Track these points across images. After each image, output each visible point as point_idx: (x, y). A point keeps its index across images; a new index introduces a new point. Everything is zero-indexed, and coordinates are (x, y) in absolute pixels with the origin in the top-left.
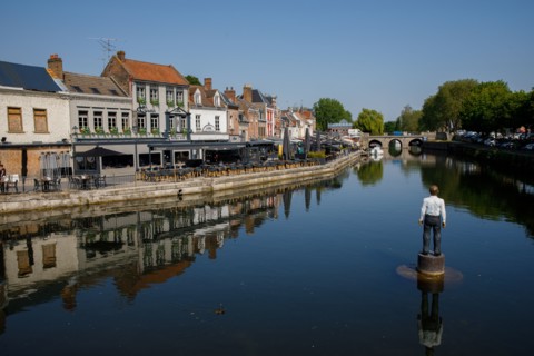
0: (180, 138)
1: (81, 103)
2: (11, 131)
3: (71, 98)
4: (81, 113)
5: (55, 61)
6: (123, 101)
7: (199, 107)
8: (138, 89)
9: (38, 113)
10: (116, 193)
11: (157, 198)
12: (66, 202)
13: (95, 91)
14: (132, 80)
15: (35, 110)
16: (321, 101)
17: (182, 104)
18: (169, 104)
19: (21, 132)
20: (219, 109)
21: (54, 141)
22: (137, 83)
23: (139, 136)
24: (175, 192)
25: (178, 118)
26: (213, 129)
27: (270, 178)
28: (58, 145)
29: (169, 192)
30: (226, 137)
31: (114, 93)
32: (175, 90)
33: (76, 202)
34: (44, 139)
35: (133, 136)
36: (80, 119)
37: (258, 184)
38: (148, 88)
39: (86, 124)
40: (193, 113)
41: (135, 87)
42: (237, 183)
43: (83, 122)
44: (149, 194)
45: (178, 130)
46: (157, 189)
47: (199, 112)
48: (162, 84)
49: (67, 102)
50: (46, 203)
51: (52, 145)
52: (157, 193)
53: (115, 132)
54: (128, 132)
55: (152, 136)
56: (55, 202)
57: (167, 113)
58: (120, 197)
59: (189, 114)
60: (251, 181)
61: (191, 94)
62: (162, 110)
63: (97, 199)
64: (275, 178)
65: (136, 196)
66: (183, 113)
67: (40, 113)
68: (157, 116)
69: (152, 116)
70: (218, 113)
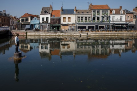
0: (106, 23)
1: (78, 16)
2: (63, 22)
3: (76, 15)
4: (78, 18)
5: (76, 8)
6: (88, 14)
7: (114, 14)
8: (93, 11)
10: (65, 34)
11: (75, 36)
12: (56, 35)
13: (83, 13)
14: (92, 9)
15: (68, 18)
17: (108, 14)
18: (103, 14)
19: (65, 22)
20: (122, 14)
21: (72, 23)
22: (93, 10)
23: (93, 22)
24: (79, 35)
25: (106, 18)
26: (120, 20)
27: (117, 34)
28: (72, 24)
29: (78, 35)
30: (125, 22)
31: (88, 13)
32: (105, 11)
33: (58, 35)
34: (70, 23)
35: (91, 22)
36: (78, 19)
37: (110, 35)
38: (96, 11)
39: (79, 20)
40: (111, 16)
41: (92, 11)
42: (100, 35)
43: (79, 19)
44: (73, 35)
45: (106, 20)
46: (75, 34)
47: (114, 16)
48: (101, 10)
49: (75, 16)
50: (53, 34)
51: (71, 24)
52: (75, 35)
53: (86, 21)
54: (90, 21)
55: (97, 22)
56: (54, 34)
57: (102, 16)
58: (66, 35)
59: (110, 16)
60: (107, 34)
61: (111, 11)
62: (101, 16)
63: (62, 35)
64: (120, 34)
65: (70, 35)
66: (107, 16)
67: (69, 18)
68: (99, 17)
69: (97, 17)
70: (122, 16)
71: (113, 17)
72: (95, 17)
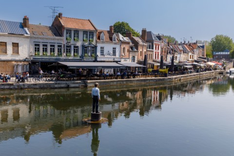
0: (91, 59)
1: (36, 40)
3: (31, 38)
4: (36, 45)
6: (58, 39)
7: (103, 42)
8: (67, 33)
9: (14, 45)
14: (64, 28)
15: (13, 43)
16: (217, 36)
17: (92, 41)
18: (85, 41)
20: (115, 44)
21: (21, 59)
22: (67, 30)
23: (66, 58)
24: (66, 86)
25: (90, 48)
28: (24, 61)
29: (63, 86)
31: (55, 35)
32: (88, 33)
33: (17, 87)
34: (17, 58)
35: (63, 57)
36: (35, 48)
38: (72, 32)
39: (38, 51)
40: (99, 46)
41: (65, 32)
44: (52, 86)
45: (90, 54)
46: (56, 84)
47: (102, 45)
48: (81, 30)
49: (29, 40)
51: (21, 61)
52: (56, 86)
53: (53, 55)
54: (60, 55)
55: (74, 58)
56: (7, 87)
57: (83, 46)
59: (96, 46)
61: (98, 36)
62: (80, 44)
66: (92, 45)
67: (15, 45)
68: (77, 47)
69: (75, 47)
70: (115, 46)
71: (102, 48)
72: (70, 47)
